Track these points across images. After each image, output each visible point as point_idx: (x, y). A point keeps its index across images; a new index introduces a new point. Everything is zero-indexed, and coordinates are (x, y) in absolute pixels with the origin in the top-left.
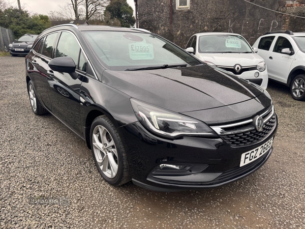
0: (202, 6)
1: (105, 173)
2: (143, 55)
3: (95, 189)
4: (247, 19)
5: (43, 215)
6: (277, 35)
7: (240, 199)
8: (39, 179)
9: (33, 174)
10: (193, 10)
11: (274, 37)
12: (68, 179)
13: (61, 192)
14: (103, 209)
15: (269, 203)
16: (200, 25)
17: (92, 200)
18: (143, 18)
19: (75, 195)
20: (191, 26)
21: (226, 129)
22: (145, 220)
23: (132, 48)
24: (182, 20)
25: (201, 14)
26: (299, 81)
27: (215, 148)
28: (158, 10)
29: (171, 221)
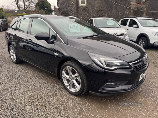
0: (92, 4)
1: (71, 90)
2: (75, 30)
3: (68, 98)
4: (114, 11)
5: (48, 114)
6: (130, 19)
7: (137, 96)
8: (36, 97)
9: (31, 95)
10: (88, 6)
11: (128, 19)
12: (51, 95)
13: (51, 102)
14: (77, 107)
15: (150, 96)
16: (92, 14)
17: (69, 104)
18: (63, 10)
19: (59, 102)
20: (87, 14)
21: (134, 64)
22: (99, 110)
23: (71, 26)
24: (83, 11)
25: (92, 8)
26: (142, 40)
27: (130, 73)
28: (70, 6)
29: (112, 109)
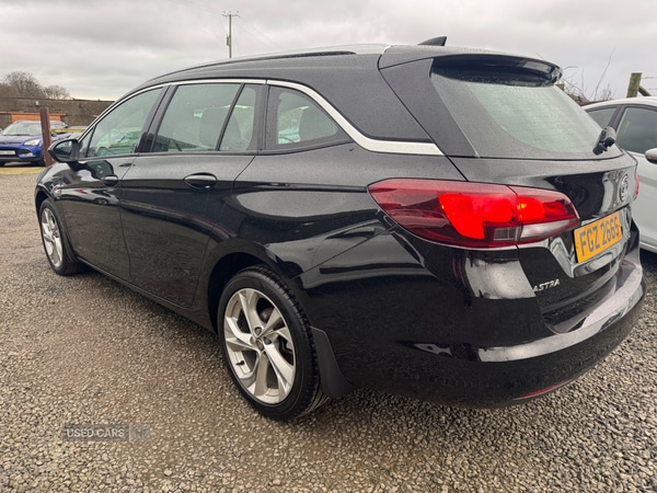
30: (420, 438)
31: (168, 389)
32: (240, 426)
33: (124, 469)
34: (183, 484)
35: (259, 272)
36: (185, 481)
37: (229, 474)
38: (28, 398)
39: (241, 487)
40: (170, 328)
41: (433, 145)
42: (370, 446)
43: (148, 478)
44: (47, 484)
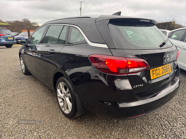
30: (107, 126)
31: (43, 107)
32: (59, 119)
33: (26, 128)
34: (39, 134)
35: (64, 78)
36: (40, 133)
37: (52, 132)
38: (8, 107)
39: (54, 136)
40: (48, 90)
41: (106, 45)
42: (92, 127)
43: (31, 131)
44: (6, 131)
